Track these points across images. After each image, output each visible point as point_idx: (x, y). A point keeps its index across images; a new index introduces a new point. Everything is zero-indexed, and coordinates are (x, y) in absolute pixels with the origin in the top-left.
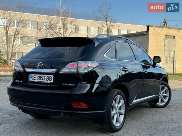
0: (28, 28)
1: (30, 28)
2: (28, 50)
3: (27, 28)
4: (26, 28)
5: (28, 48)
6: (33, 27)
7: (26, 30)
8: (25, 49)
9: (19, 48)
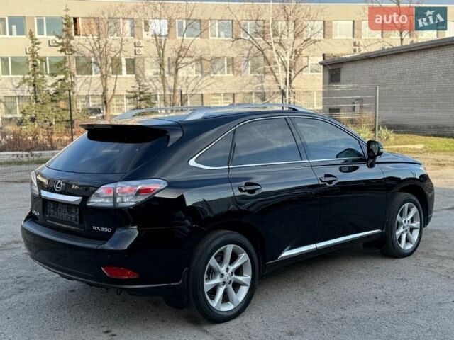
0: (212, 36)
1: (217, 38)
2: (216, 85)
3: (211, 38)
4: (208, 38)
5: (214, 83)
6: (222, 33)
7: (207, 41)
8: (208, 83)
9: (197, 84)
